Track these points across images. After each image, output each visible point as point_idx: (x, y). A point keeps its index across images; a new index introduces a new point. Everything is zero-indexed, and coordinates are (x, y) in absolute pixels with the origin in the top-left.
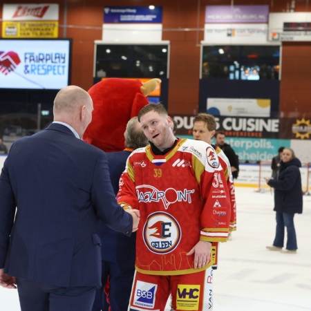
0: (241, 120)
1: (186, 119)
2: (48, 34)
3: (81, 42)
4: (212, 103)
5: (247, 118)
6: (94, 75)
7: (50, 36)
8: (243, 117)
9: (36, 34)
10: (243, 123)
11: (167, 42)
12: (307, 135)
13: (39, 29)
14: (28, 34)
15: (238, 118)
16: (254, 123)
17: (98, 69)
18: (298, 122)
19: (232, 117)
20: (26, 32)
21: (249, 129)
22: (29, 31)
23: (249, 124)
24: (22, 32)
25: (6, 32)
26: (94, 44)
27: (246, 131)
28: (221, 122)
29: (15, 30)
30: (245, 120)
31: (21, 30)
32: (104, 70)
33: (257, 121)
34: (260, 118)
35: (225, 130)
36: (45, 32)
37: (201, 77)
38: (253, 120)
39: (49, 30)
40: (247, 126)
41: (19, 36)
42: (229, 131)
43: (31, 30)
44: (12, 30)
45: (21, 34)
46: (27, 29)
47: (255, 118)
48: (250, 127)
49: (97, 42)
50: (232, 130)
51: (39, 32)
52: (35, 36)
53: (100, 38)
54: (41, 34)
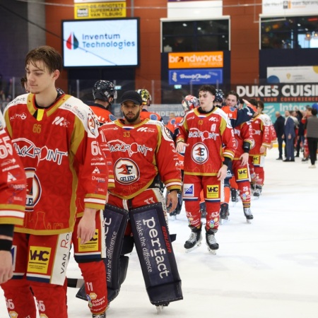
0: (298, 87)
1: (247, 87)
2: (117, 14)
3: (148, 20)
4: (271, 71)
5: (304, 84)
6: (161, 51)
7: (119, 16)
8: (300, 84)
9: (106, 15)
10: (300, 89)
11: (228, 17)
13: (108, 10)
14: (99, 15)
15: (295, 85)
16: (311, 89)
17: (164, 45)
19: (290, 84)
20: (96, 13)
21: (306, 95)
22: (99, 12)
23: (306, 90)
24: (93, 13)
25: (78, 14)
26: (160, 21)
27: (304, 97)
28: (280, 89)
29: (86, 11)
30: (302, 86)
31: (92, 11)
32: (170, 46)
33: (313, 86)
34: (315, 84)
35: (284, 97)
36: (114, 12)
37: (260, 48)
38: (309, 86)
39: (118, 10)
40: (304, 92)
41: (90, 17)
42: (287, 97)
43: (101, 10)
44: (83, 11)
45: (92, 15)
46: (97, 10)
47: (311, 84)
48: (307, 92)
49: (163, 19)
50: (291, 96)
51: (108, 13)
52: (105, 17)
53: (166, 16)
54: (110, 14)
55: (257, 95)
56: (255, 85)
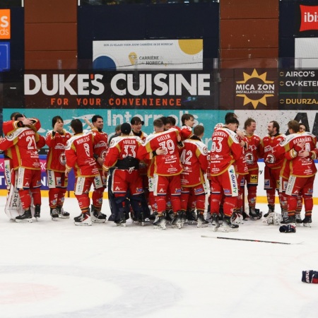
0: (142, 76)
1: (44, 77)
5: (154, 73)
8: (145, 72)
10: (146, 83)
12: (263, 101)
15: (136, 74)
16: (166, 81)
18: (247, 77)
19: (126, 72)
21: (157, 92)
27: (154, 96)
28: (106, 82)
30: (149, 76)
33: (172, 76)
34: (175, 72)
35: (116, 96)
37: (79, 4)
38: (164, 76)
40: (154, 87)
42: (121, 97)
47: (168, 72)
48: (160, 89)
50: (128, 96)
55: (62, 93)
56: (58, 72)
